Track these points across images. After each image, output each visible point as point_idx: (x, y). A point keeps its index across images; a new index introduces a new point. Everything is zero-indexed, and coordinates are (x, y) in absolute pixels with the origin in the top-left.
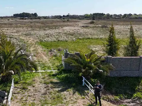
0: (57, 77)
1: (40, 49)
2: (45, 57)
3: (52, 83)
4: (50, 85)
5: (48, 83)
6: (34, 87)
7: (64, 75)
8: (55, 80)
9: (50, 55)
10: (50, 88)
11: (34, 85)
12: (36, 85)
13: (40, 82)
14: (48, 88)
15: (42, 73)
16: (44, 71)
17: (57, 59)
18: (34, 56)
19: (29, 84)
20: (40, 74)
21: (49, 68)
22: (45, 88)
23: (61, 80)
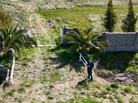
0: (56, 53)
1: (39, 19)
2: (43, 29)
3: (50, 58)
4: (49, 61)
5: (47, 59)
6: (34, 63)
8: (53, 56)
9: (48, 26)
11: (34, 61)
12: (36, 61)
13: (39, 58)
14: (47, 64)
15: (41, 47)
18: (33, 28)
19: (29, 60)
21: (48, 42)
22: (44, 64)
23: (59, 55)
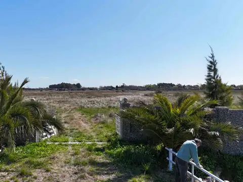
0: (106, 153)
1: (77, 115)
2: (83, 124)
3: (93, 163)
4: (88, 168)
5: (85, 164)
6: (47, 171)
7: (120, 150)
8: (101, 158)
9: (93, 122)
10: (87, 175)
11: (49, 167)
12: (55, 168)
13: (65, 162)
14: (83, 174)
15: (73, 145)
16: (78, 143)
17: (107, 127)
18: (65, 123)
19: (38, 165)
20: (70, 148)
22: (76, 173)
23: (113, 158)
